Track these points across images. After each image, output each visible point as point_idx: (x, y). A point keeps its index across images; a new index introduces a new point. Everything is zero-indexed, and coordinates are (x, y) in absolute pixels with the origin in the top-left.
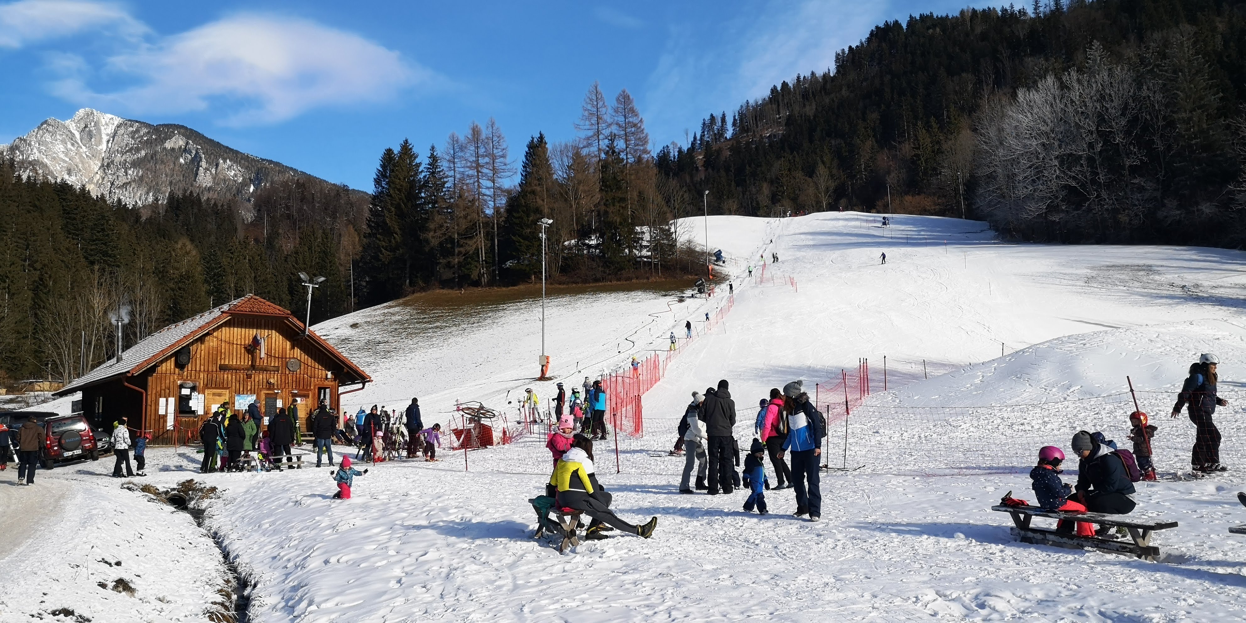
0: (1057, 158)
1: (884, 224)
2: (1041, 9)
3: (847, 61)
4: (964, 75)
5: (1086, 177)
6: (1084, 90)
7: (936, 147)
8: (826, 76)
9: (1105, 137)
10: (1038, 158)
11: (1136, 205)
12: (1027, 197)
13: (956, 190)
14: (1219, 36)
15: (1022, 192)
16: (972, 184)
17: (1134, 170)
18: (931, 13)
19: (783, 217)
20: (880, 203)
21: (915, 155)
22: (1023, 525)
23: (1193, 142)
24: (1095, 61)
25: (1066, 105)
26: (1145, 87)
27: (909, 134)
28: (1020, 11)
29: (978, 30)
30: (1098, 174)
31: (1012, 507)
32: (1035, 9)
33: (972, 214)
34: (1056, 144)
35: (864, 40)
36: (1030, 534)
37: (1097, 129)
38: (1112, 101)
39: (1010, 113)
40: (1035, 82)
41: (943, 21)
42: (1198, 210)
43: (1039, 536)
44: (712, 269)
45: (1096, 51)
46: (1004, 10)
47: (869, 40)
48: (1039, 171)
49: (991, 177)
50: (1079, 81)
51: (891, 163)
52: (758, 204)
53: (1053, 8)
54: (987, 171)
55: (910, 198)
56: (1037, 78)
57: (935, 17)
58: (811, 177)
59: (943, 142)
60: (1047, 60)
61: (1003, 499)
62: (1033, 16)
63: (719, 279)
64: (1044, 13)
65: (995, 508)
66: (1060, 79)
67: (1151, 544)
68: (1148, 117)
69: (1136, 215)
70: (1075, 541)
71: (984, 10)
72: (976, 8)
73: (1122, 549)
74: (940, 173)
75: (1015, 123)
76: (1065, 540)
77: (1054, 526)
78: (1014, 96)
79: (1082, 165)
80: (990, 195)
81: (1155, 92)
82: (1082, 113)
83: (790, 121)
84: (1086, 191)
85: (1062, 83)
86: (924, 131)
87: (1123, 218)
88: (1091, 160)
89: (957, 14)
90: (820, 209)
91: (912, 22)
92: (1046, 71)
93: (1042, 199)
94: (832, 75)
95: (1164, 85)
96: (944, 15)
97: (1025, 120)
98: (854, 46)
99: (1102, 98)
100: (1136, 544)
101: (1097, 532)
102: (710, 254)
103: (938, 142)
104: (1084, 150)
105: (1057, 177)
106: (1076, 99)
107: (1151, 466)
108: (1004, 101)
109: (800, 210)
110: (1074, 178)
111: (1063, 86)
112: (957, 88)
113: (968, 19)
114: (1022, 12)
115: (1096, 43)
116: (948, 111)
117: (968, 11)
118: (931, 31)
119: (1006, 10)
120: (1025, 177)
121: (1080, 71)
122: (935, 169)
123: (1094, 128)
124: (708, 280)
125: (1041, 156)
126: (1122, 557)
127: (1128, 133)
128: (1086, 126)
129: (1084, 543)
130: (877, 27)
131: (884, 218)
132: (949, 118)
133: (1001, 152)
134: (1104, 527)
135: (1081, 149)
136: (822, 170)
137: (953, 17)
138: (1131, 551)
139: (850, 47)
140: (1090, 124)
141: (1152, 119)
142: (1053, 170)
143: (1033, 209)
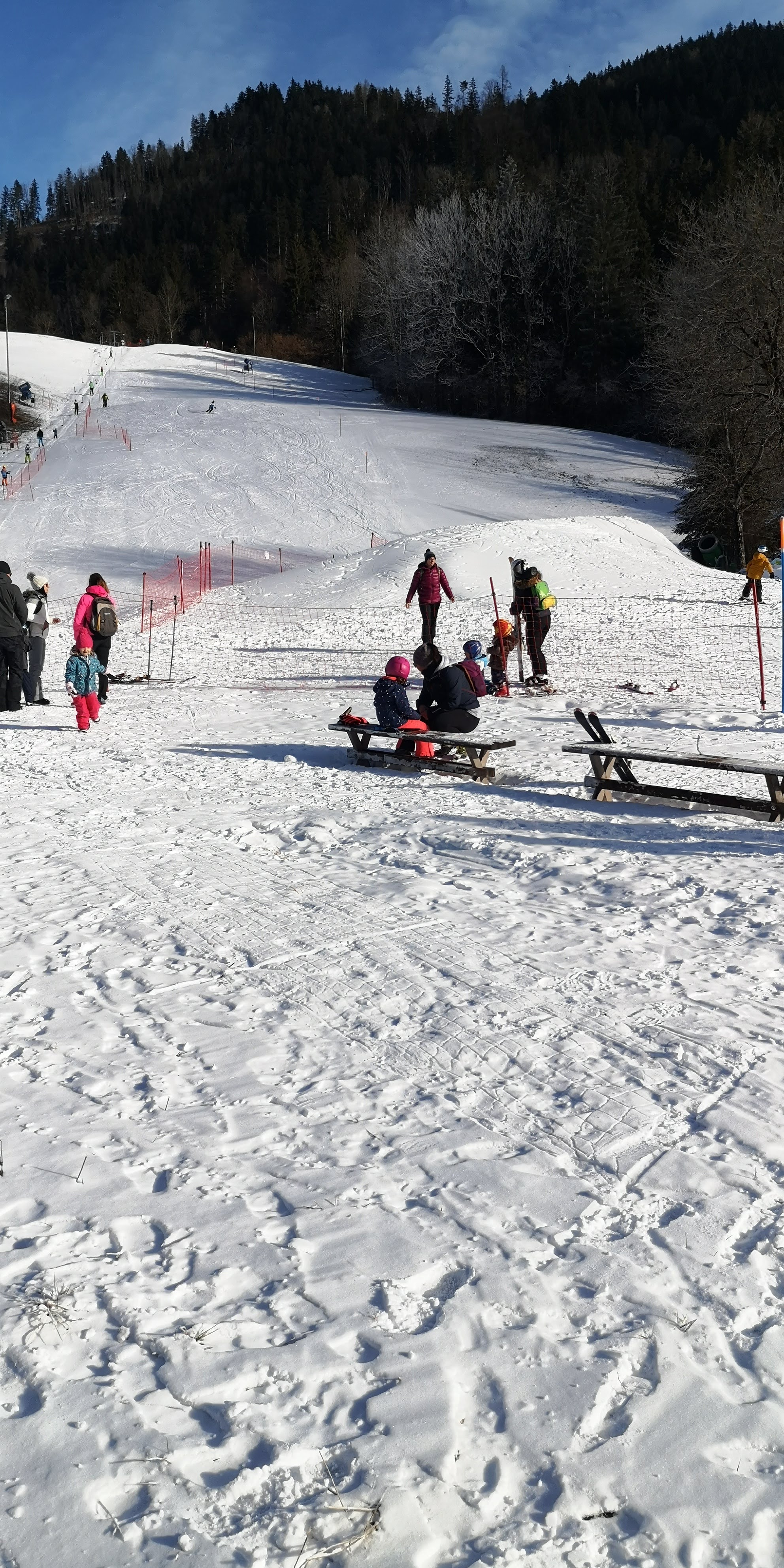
0: (454, 304)
1: (246, 368)
2: (453, 102)
3: (207, 132)
4: (355, 177)
5: (485, 333)
6: (491, 220)
7: (316, 272)
8: (178, 149)
9: (510, 284)
10: (433, 303)
11: (535, 375)
12: (420, 352)
13: (337, 333)
14: (645, 175)
15: (413, 345)
16: (355, 327)
17: (538, 331)
18: (319, 82)
19: (116, 345)
20: (242, 340)
21: (289, 280)
22: (361, 746)
23: (603, 304)
24: (507, 183)
25: (470, 237)
26: (558, 227)
27: (283, 250)
28: (427, 100)
29: (377, 116)
30: (498, 331)
31: (350, 725)
32: (446, 101)
33: (353, 367)
34: (456, 286)
35: (230, 106)
36: (368, 756)
37: (502, 273)
38: (521, 239)
39: (405, 238)
40: (438, 201)
41: (334, 95)
42: (599, 388)
43: (376, 758)
44: (17, 410)
45: (510, 169)
46: (409, 95)
47: (237, 106)
48: (434, 318)
49: (379, 320)
50: (488, 208)
51: (259, 287)
52: (82, 323)
53: (467, 103)
54: (375, 312)
55: (281, 336)
56: (440, 196)
57: (324, 87)
58: (155, 293)
59: (324, 266)
60: (454, 173)
61: (341, 717)
62: (443, 109)
63: (29, 424)
64: (456, 108)
65: (333, 727)
66: (466, 202)
67: (488, 765)
68: (558, 266)
69: (535, 387)
70: (413, 763)
71: (385, 90)
72: (376, 86)
73: (459, 770)
74: (319, 309)
75: (410, 253)
76: (403, 761)
77: (394, 748)
78: (412, 216)
79: (481, 318)
80: (374, 344)
81: (568, 235)
82: (488, 250)
83: (128, 208)
84: (483, 350)
85: (468, 207)
86: (302, 249)
87: (521, 389)
88: (492, 312)
89: (351, 89)
90: (165, 340)
91: (294, 89)
92: (452, 187)
93: (434, 356)
94: (186, 150)
95: (580, 227)
96: (336, 88)
97: (423, 250)
98: (217, 112)
99: (511, 234)
100: (473, 764)
101: (437, 753)
102: (13, 388)
103: (319, 266)
104: (485, 299)
105: (454, 329)
106: (482, 230)
107: (505, 680)
108: (401, 220)
109: (138, 338)
110: (472, 333)
111: (469, 212)
112: (346, 194)
113: (365, 99)
114: (431, 102)
115: (511, 160)
116: (332, 225)
117: (365, 88)
118: (317, 108)
119: (412, 95)
120: (418, 325)
121: (490, 194)
122: (312, 302)
123: (498, 272)
124: (12, 424)
125: (437, 300)
126: (458, 780)
127: (535, 283)
128: (490, 267)
129: (422, 765)
130: (249, 89)
131: (246, 361)
132: (334, 235)
133: (391, 289)
134: (446, 747)
135: (480, 296)
136: (169, 285)
137: (346, 94)
138: (467, 773)
139: (212, 112)
140: (494, 266)
141: (562, 269)
142: (450, 321)
143: (425, 367)
